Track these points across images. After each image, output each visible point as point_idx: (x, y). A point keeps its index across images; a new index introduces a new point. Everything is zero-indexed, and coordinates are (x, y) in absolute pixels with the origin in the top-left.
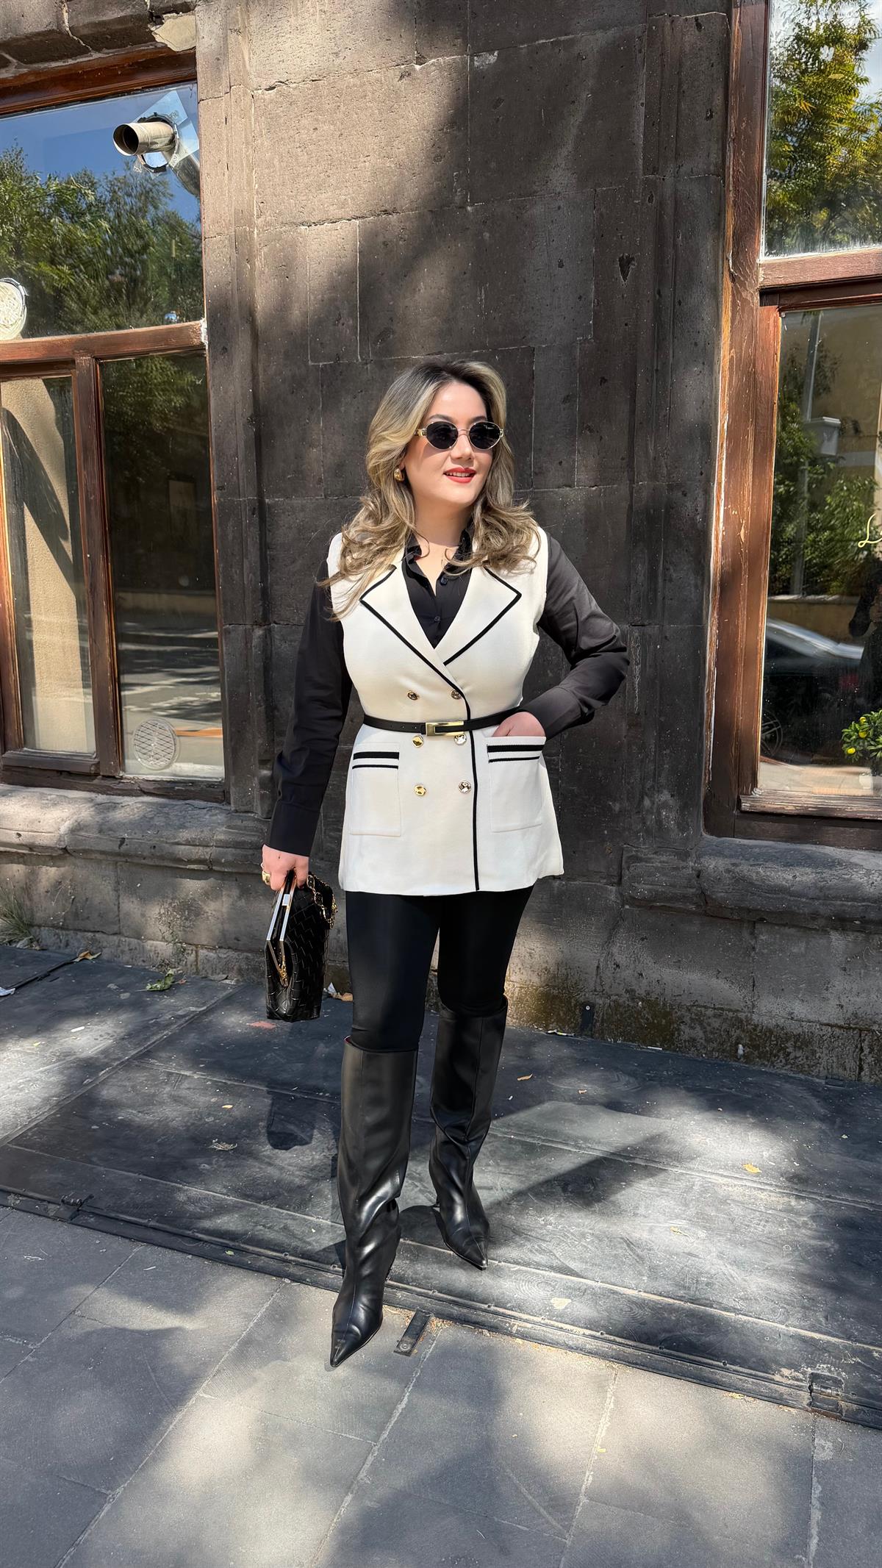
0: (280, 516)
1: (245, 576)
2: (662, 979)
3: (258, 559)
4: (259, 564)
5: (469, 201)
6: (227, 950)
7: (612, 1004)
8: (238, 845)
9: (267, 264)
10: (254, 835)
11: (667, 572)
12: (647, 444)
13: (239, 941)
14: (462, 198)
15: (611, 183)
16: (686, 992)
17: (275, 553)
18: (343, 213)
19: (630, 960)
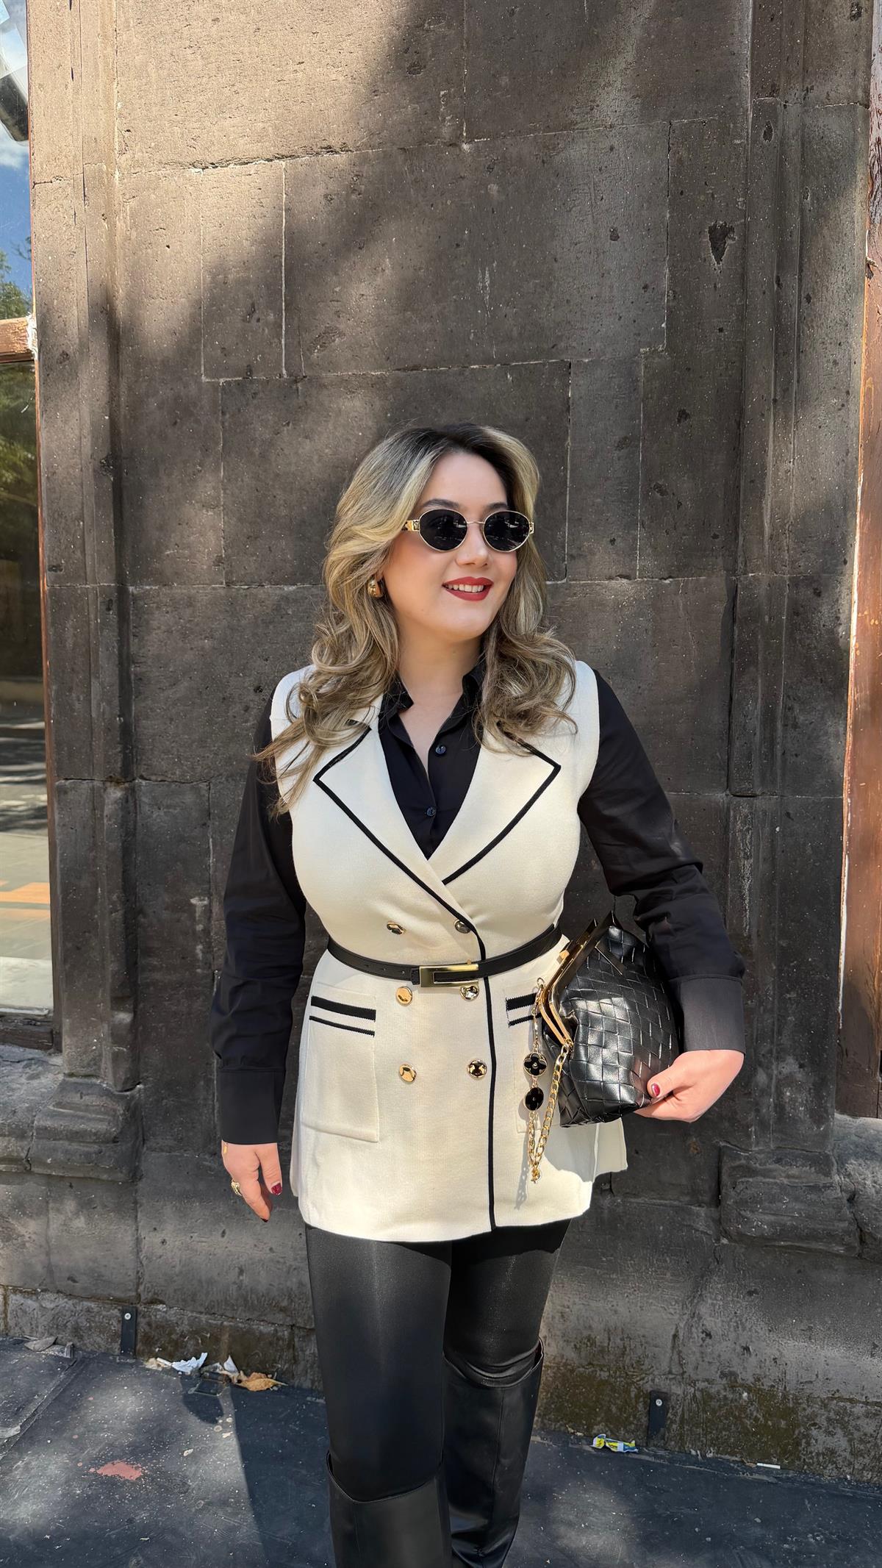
0: (152, 614)
1: (94, 703)
2: (782, 1356)
3: (116, 679)
4: (116, 687)
5: (465, 134)
6: (56, 1295)
7: (698, 1394)
8: (75, 1136)
9: (134, 225)
10: (101, 1120)
11: (789, 713)
12: (761, 514)
13: (74, 1281)
14: (454, 130)
15: (696, 112)
16: (820, 1376)
17: (144, 670)
18: (260, 150)
19: (729, 1327)
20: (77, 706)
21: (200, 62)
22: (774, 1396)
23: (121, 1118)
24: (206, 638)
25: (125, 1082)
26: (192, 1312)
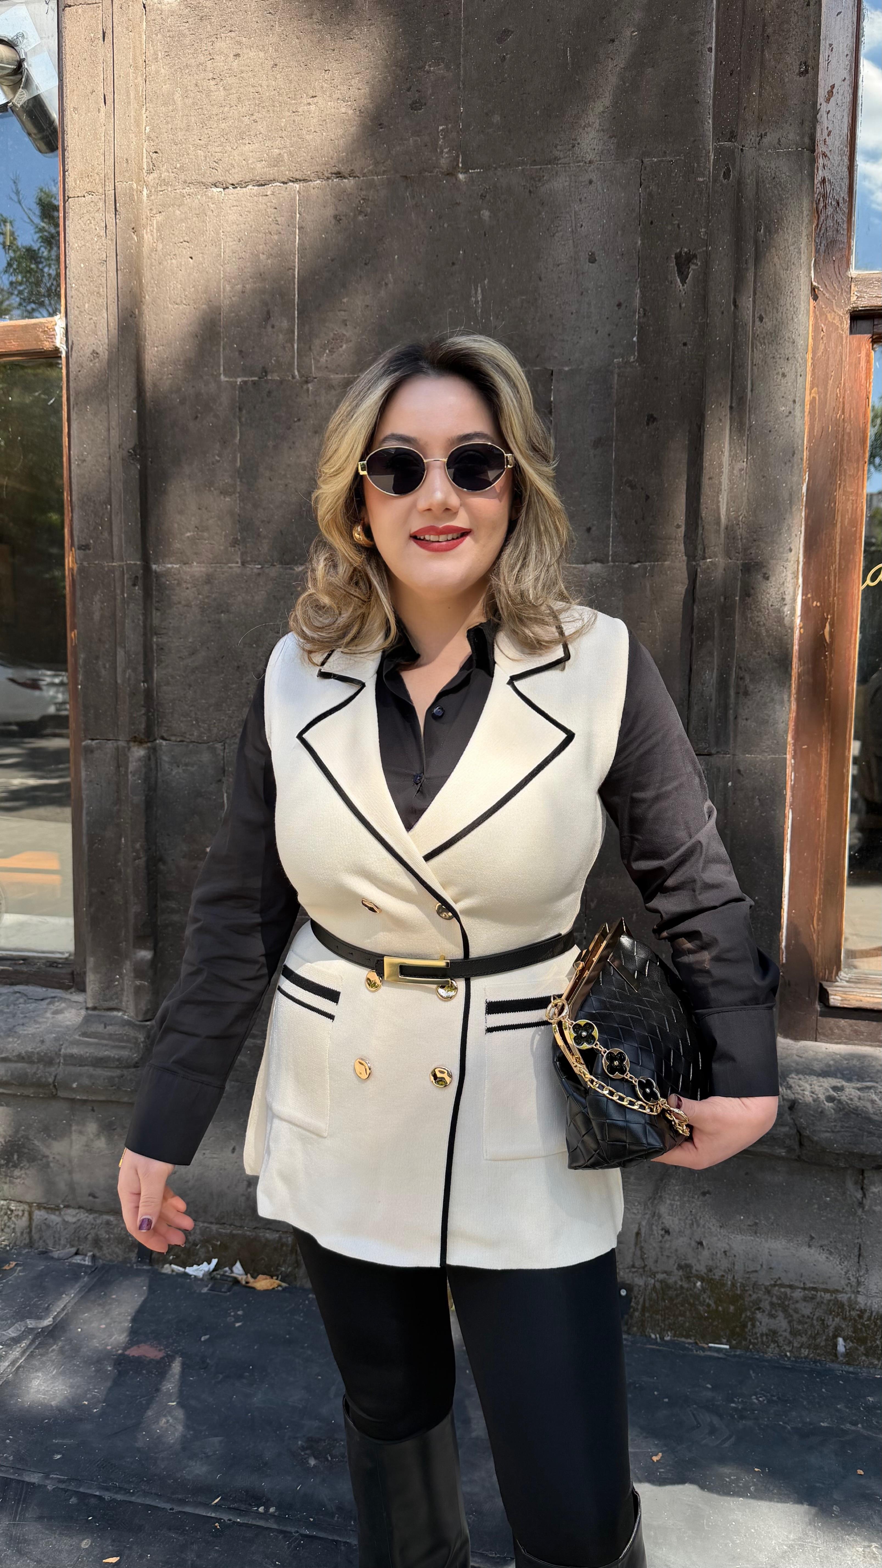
0: (174, 590)
1: (119, 670)
2: (731, 1248)
3: (138, 648)
4: (140, 655)
5: (460, 165)
6: (77, 1211)
7: (658, 1285)
8: (99, 1062)
9: (161, 238)
10: (124, 1048)
11: (741, 683)
12: (718, 507)
13: (95, 1197)
14: (451, 161)
15: (665, 152)
16: (764, 1266)
17: (165, 641)
18: (276, 174)
19: (685, 1224)
20: (103, 672)
21: (223, 93)
22: (723, 1285)
23: (142, 1045)
24: (222, 612)
25: (146, 1013)
26: (204, 1222)
